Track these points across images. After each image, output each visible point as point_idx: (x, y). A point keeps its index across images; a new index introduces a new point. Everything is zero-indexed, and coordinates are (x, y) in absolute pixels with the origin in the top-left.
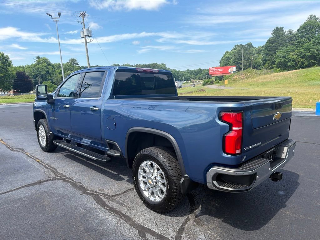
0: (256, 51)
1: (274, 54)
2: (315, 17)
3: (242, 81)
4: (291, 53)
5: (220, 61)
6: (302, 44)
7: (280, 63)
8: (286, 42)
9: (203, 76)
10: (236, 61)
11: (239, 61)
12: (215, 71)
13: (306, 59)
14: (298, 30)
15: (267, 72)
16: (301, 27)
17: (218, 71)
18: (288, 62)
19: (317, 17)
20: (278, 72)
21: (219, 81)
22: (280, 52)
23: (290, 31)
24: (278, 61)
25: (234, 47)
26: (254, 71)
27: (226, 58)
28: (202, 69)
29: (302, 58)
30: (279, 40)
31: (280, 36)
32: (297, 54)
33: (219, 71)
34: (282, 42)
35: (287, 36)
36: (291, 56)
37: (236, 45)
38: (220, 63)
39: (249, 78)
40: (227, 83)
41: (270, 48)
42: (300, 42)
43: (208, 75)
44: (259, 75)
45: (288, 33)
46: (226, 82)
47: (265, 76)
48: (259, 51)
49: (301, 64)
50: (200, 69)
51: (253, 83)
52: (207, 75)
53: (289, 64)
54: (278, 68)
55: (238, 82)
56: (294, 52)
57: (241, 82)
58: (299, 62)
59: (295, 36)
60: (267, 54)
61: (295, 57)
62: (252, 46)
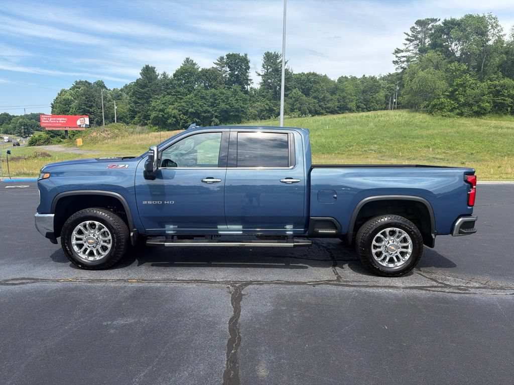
0: (112, 95)
1: (146, 105)
2: (193, 61)
3: (106, 141)
4: (170, 106)
5: (52, 104)
6: (181, 95)
7: (156, 118)
8: (161, 90)
9: (15, 128)
10: (83, 107)
11: (87, 109)
12: (52, 122)
13: (189, 117)
14: (175, 75)
15: (143, 130)
16: (177, 71)
17: (58, 122)
18: (167, 119)
19: (194, 62)
20: (155, 132)
21: (62, 140)
22: (156, 103)
23: (164, 74)
24: (153, 115)
25: (74, 84)
26: (122, 126)
27: (64, 100)
28: (11, 115)
29: (184, 114)
30: (151, 85)
31: (152, 79)
32: (178, 108)
33: (60, 122)
34: (155, 88)
35: (162, 81)
36: (171, 110)
37: (78, 81)
38: (52, 107)
39: (118, 138)
40: (82, 144)
41: (139, 95)
42: (179, 92)
43: (26, 127)
44: (132, 133)
45: (163, 76)
46: (79, 141)
47: (142, 136)
48: (117, 96)
49: (184, 123)
50: (7, 115)
51: (128, 146)
52: (23, 127)
53: (169, 121)
54: (155, 125)
55: (99, 142)
56: (173, 105)
57: (106, 143)
58: (181, 119)
59: (171, 81)
60: (136, 103)
61: (176, 111)
62: (105, 87)
